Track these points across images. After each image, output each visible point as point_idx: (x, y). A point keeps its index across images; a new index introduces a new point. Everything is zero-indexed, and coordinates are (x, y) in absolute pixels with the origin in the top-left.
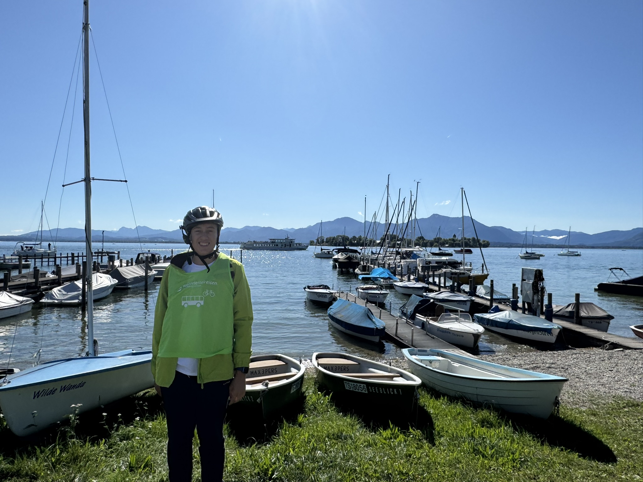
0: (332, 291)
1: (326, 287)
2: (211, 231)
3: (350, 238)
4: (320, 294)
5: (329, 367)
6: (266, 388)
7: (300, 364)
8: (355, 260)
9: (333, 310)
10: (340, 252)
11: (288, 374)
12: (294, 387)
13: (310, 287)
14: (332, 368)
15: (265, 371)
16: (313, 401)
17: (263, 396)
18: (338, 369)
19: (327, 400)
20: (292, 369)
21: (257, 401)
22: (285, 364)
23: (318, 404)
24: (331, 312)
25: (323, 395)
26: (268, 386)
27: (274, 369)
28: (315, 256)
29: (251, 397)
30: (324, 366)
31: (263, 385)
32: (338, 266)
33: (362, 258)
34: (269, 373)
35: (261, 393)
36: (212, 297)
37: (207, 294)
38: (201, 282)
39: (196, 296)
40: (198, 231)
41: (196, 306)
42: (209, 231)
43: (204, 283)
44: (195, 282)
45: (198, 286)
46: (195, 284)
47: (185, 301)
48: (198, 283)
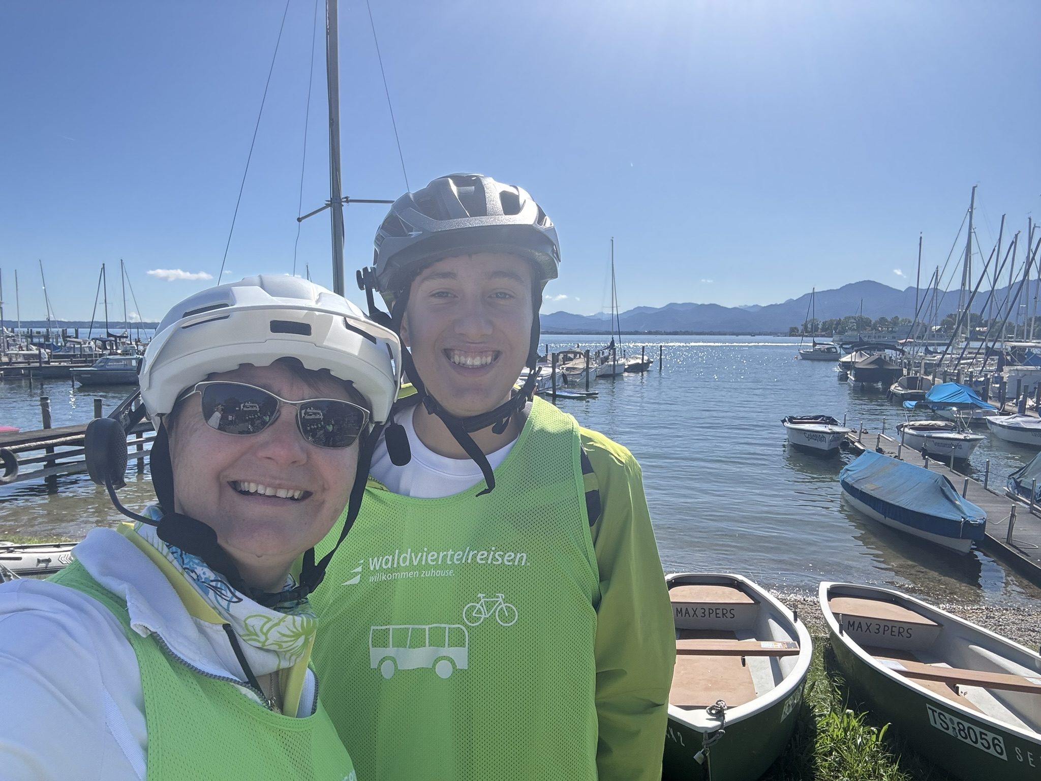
0: (840, 429)
1: (831, 421)
2: (503, 295)
3: (873, 322)
4: (813, 434)
5: (860, 623)
6: (718, 723)
7: (795, 622)
8: (893, 365)
9: (854, 474)
10: (855, 348)
11: (766, 645)
12: (789, 705)
13: (795, 419)
14: (868, 627)
15: (707, 613)
16: (835, 736)
17: (711, 745)
18: (884, 630)
19: (874, 739)
20: (774, 625)
21: (694, 757)
22: (753, 602)
23: (849, 748)
24: (849, 476)
25: (860, 720)
26: (724, 718)
27: (729, 611)
28: (800, 357)
29: (679, 733)
30: (849, 622)
31: (711, 714)
32: (852, 377)
33: (905, 363)
34: (716, 617)
35: (706, 740)
36: (508, 630)
37: (483, 616)
38: (453, 553)
39: (430, 626)
40: (438, 293)
41: (435, 673)
42: (497, 294)
43: (469, 561)
44: (425, 554)
45: (440, 573)
46: (426, 560)
47: (386, 646)
48: (438, 557)
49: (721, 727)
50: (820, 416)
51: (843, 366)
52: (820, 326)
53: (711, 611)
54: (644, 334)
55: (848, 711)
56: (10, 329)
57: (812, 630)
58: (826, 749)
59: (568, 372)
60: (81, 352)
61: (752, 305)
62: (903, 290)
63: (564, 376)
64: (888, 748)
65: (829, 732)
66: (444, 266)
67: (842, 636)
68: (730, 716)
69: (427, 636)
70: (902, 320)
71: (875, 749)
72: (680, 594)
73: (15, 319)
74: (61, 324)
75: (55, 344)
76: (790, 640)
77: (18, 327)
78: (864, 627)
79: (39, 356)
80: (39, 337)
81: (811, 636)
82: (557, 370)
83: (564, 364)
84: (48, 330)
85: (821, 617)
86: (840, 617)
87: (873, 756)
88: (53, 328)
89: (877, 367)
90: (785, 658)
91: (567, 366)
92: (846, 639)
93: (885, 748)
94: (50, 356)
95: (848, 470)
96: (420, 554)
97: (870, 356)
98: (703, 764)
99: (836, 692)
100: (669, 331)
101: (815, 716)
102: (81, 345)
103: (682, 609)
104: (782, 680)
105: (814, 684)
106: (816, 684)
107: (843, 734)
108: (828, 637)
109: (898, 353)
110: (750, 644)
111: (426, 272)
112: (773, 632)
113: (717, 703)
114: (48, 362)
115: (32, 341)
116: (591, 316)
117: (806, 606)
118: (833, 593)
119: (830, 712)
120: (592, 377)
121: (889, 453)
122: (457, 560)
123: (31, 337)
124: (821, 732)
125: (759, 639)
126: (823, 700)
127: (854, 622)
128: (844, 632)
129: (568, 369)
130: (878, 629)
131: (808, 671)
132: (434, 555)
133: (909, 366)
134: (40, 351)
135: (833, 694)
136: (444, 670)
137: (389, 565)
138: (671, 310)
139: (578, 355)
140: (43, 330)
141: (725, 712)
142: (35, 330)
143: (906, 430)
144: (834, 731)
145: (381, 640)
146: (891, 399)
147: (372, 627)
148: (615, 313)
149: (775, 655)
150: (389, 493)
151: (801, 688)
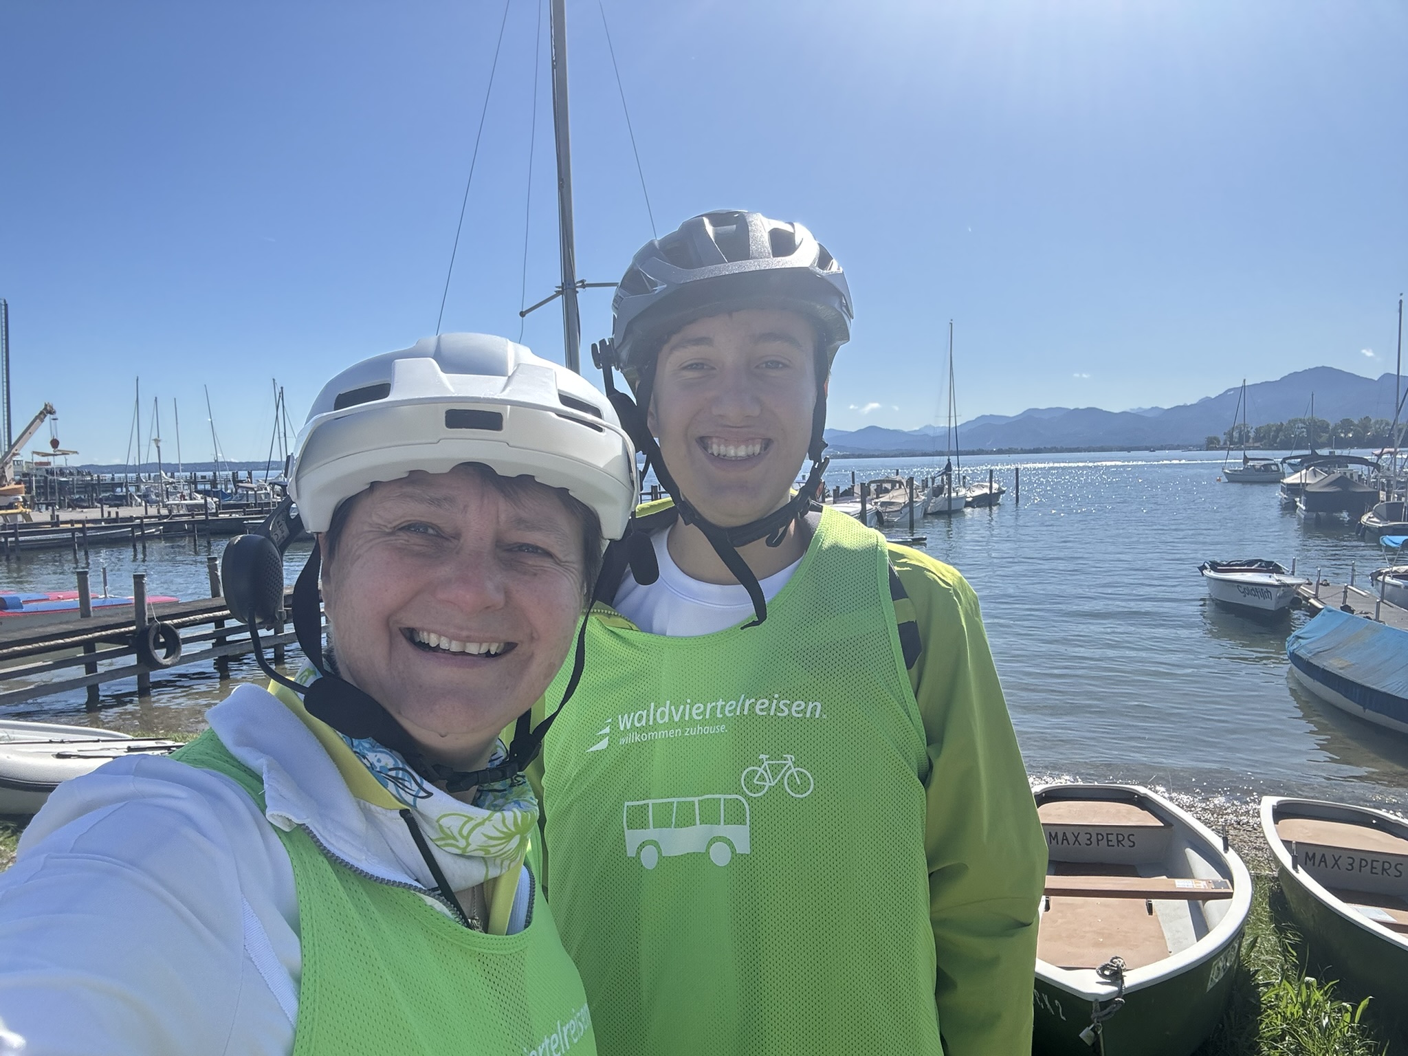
0: (1288, 580)
1: (1271, 567)
2: (775, 365)
3: (1330, 425)
4: (1250, 587)
5: (1323, 855)
6: (1114, 989)
7: (1226, 852)
8: (1365, 487)
9: (1310, 643)
10: (1306, 465)
11: (1181, 884)
12: (1218, 968)
13: (1219, 565)
14: (1336, 861)
15: (1094, 839)
16: (1288, 1014)
17: (1104, 1019)
18: (1361, 866)
19: (1348, 1020)
20: (1193, 856)
21: (1080, 1035)
22: (1163, 825)
23: (1310, 1031)
24: (1301, 647)
25: (1326, 993)
26: (1123, 982)
27: (1126, 837)
28: (1224, 479)
29: (1056, 1002)
30: (1307, 853)
31: (1103, 976)
32: (1302, 506)
33: (1383, 483)
34: (1108, 845)
35: (1096, 1011)
36: (801, 802)
37: (767, 784)
38: (724, 703)
39: (701, 798)
40: (691, 365)
41: (709, 858)
42: (766, 363)
43: (745, 713)
44: (688, 706)
45: (709, 730)
46: (690, 714)
47: (644, 825)
48: (705, 710)
49: (1119, 993)
50: (1256, 561)
51: (1288, 490)
52: (1252, 435)
53: (1100, 837)
54: (992, 453)
55: (1307, 979)
56: (169, 474)
57: (1251, 866)
58: (1274, 1032)
59: (884, 508)
60: (256, 500)
61: (1149, 407)
62: (1376, 379)
63: (878, 513)
64: (1370, 1033)
65: (1278, 1007)
66: (697, 330)
67: (1297, 872)
68: (1132, 979)
69: (697, 812)
70: (1377, 422)
71: (1349, 1033)
72: (1053, 813)
73: (174, 461)
74: (231, 465)
75: (224, 490)
76: (1218, 877)
77: (179, 471)
78: (1330, 862)
79: (205, 505)
80: (204, 483)
81: (1250, 874)
82: (868, 506)
83: (877, 498)
84: (215, 474)
85: (1265, 847)
86: (1294, 847)
87: (1347, 1044)
88: (222, 471)
89: (1338, 489)
90: (1211, 903)
91: (882, 500)
92: (1303, 877)
93: (1364, 1033)
94: (218, 507)
95: (1300, 638)
96: (682, 707)
97: (1329, 475)
98: (1093, 1044)
99: (1289, 952)
100: (1027, 448)
101: (1258, 986)
102: (255, 492)
103: (1057, 834)
104: (1209, 932)
105: (1255, 941)
106: (1259, 940)
107: (1301, 1012)
108: (1276, 875)
109: (1371, 468)
110: (1160, 883)
111: (675, 339)
112: (1192, 866)
113: (1111, 961)
114: (216, 514)
115: (196, 487)
116: (915, 431)
117: (1242, 832)
118: (1280, 813)
119: (1281, 981)
120: (918, 514)
121: (1361, 613)
122: (730, 712)
123: (195, 483)
124: (1268, 1008)
125: (1172, 875)
126: (1271, 963)
127: (1314, 854)
128: (1299, 867)
129: (883, 504)
130: (1351, 865)
131: (1245, 921)
132: (699, 708)
133: (1388, 488)
134: (206, 501)
135: (1284, 956)
136: (720, 856)
137: (644, 723)
138: (1031, 417)
139: (898, 485)
140: (210, 474)
141: (1124, 974)
142: (199, 474)
143: (1388, 579)
144: (1287, 1007)
145: (638, 819)
146: (1363, 536)
147: (627, 804)
148: (953, 425)
149: (1196, 899)
150: (640, 633)
151: (1236, 945)
